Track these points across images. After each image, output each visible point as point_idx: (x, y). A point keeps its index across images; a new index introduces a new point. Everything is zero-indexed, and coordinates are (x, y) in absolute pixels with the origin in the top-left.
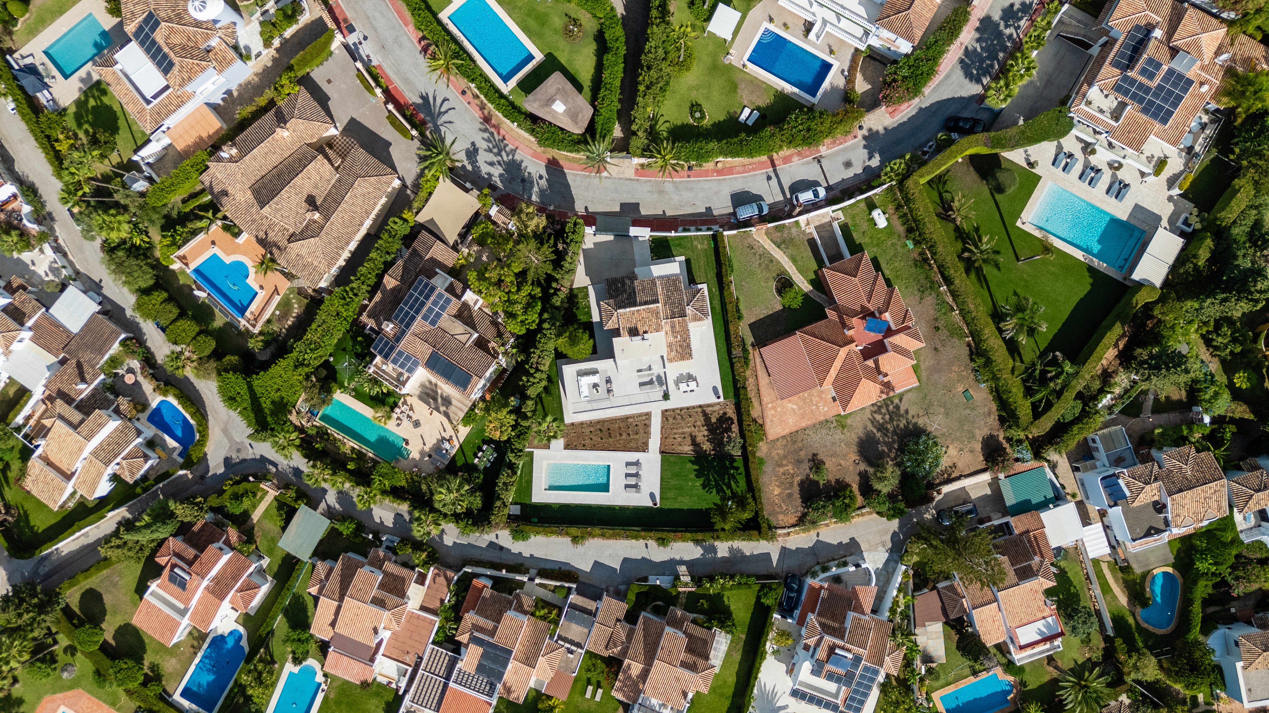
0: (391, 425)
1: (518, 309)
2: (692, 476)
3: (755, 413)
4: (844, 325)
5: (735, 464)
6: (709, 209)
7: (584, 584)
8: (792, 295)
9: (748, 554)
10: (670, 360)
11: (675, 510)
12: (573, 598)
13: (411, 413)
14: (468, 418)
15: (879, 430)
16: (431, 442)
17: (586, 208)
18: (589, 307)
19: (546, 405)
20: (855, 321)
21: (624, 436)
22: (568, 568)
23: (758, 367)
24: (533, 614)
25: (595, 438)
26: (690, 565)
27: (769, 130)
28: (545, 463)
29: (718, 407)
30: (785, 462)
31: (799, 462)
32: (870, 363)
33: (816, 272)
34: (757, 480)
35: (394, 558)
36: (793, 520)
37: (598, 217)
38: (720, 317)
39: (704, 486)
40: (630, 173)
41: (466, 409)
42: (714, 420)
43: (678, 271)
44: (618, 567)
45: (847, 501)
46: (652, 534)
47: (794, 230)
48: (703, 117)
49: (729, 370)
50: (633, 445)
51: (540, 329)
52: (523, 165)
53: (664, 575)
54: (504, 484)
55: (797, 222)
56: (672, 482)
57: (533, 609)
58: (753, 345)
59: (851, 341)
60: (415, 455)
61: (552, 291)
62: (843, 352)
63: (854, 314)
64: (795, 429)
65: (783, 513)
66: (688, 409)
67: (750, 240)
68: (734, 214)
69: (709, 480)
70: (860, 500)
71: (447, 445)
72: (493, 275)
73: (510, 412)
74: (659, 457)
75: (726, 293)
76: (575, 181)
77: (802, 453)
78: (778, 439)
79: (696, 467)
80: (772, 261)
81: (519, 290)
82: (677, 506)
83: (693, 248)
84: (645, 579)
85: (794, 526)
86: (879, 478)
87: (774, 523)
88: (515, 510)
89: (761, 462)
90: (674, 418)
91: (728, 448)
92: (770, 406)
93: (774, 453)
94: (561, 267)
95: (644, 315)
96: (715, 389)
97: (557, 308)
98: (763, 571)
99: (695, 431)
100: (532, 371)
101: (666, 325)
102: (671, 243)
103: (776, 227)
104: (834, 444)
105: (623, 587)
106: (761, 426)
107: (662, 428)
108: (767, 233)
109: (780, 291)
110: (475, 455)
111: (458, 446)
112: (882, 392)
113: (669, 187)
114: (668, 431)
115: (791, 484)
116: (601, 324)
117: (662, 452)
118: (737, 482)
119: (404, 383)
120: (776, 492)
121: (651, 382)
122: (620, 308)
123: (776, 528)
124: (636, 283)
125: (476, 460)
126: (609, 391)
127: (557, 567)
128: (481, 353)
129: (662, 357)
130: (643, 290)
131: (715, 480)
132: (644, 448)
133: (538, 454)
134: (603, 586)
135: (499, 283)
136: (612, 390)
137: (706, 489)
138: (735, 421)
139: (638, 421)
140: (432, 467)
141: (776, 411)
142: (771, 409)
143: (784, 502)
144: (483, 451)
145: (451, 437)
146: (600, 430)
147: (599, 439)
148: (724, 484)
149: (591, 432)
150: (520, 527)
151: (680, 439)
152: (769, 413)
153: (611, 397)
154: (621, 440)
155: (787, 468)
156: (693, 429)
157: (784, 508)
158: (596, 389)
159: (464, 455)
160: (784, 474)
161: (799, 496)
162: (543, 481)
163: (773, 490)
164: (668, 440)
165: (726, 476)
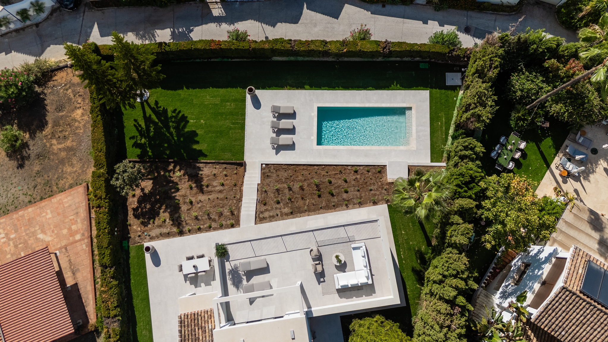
2: (200, 133)
5: (138, 151)
10: (215, 314)
11: (224, 86)
21: (296, 187)
22: (374, 7)
23: (91, 296)
25: (341, 182)
28: (413, 145)
29: (153, 233)
31: (42, 156)
39: (184, 119)
42: (164, 213)
44: (305, 10)
49: (134, 293)
50: (283, 174)
56: (227, 123)
64: (43, 203)
65: (74, 85)
66: (199, 230)
69: (177, 128)
71: (570, 166)
74: (248, 158)
77: (37, 168)
78: (71, 187)
82: (222, 92)
85: (60, 69)
88: (453, 79)
90: (221, 214)
92: (78, 237)
93: (77, 167)
96: (157, 262)
98: (112, 12)
99: (193, 196)
107: (240, 200)
110: (524, 155)
111: (553, 166)
115: (56, 124)
117: (242, 165)
118: (137, 126)
120: (79, 112)
125: (523, 145)
126: (319, 258)
127: (388, 7)
131: (168, 128)
133: (425, 159)
136: (314, 260)
137: (180, 115)
138: (130, 213)
139: (276, 208)
140: (589, 135)
141: (70, 229)
142: (76, 232)
143: (70, 99)
144: (513, 159)
145: (565, 182)
146: (332, 195)
147: (333, 181)
148: (155, 124)
149: (346, 192)
150: (447, 50)
151: (215, 184)
152: (80, 225)
153: (315, 249)
154: (301, 181)
155: (60, 146)
156: (193, 200)
157: (70, 91)
158: (339, 261)
159: (542, 153)
160: (65, 137)
161: (48, 108)
162: (414, 120)
163: (83, 115)
164: (233, 182)
165: (152, 134)
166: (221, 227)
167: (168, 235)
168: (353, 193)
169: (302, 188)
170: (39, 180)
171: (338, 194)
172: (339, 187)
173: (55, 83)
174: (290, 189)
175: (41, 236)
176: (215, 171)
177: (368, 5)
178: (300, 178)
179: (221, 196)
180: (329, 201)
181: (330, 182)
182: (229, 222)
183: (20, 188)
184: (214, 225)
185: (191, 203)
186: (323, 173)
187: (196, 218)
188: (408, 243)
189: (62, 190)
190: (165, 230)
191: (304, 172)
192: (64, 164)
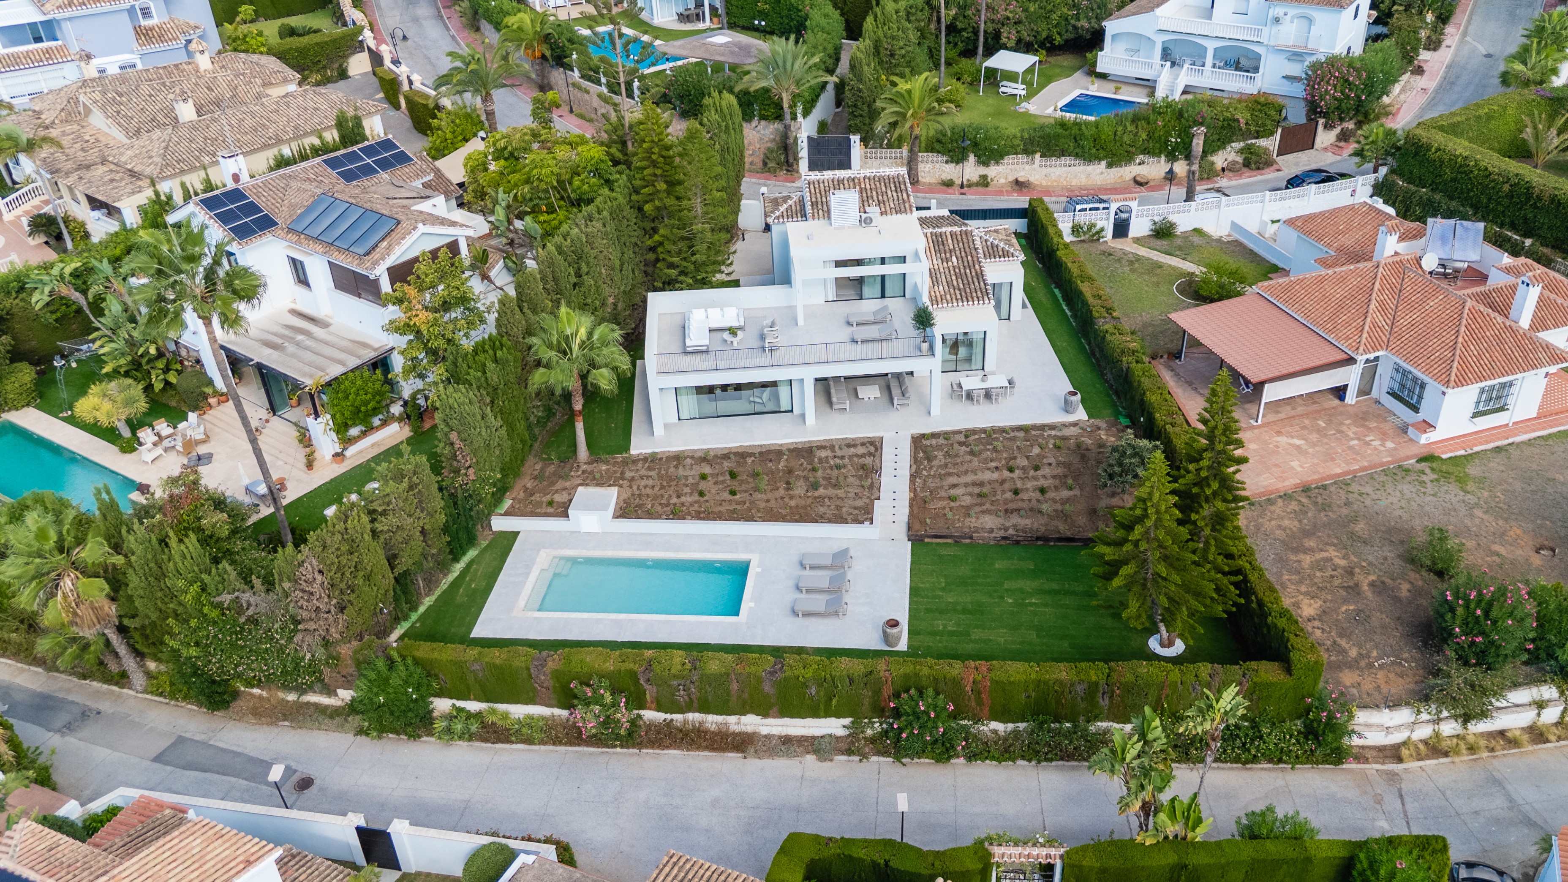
21: (800, 489)
25: (711, 493)
36: (1396, 685)
64: (1316, 479)
66: (987, 432)
67: (1102, 248)
74: (904, 543)
78: (1270, 501)
80: (1157, 266)
90: (949, 453)
93: (1270, 526)
108: (1138, 242)
114: (933, 484)
117: (916, 538)
139: (842, 458)
146: (730, 472)
147: (726, 495)
149: (703, 476)
166: (947, 435)
167: (1045, 428)
168: (691, 472)
169: (790, 486)
170: (1346, 512)
171: (720, 473)
172: (717, 485)
173: (1399, 671)
174: (814, 486)
175: (1298, 442)
176: (969, 522)
178: (792, 502)
179: (953, 480)
181: (732, 492)
182: (932, 442)
183: (1381, 503)
184: (961, 438)
185: (1010, 469)
186: (743, 507)
187: (996, 448)
189: (1286, 495)
190: (1051, 432)
191: (784, 510)
192: (1302, 530)
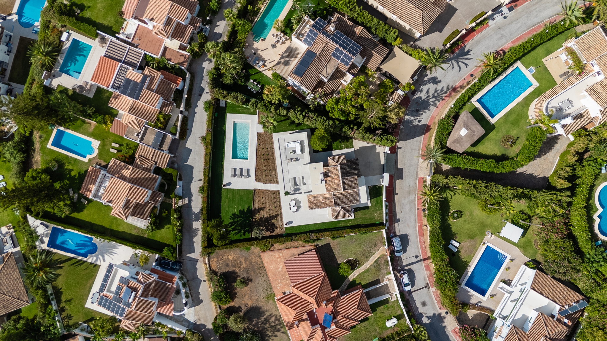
0: (273, 31)
1: (341, 106)
2: (241, 208)
3: (277, 246)
4: (328, 301)
5: (247, 233)
6: (398, 221)
7: (179, 143)
8: (347, 270)
9: (194, 240)
10: (309, 196)
11: (221, 197)
12: (170, 137)
13: (280, 43)
14: (277, 76)
15: (265, 319)
16: (263, 54)
17: (400, 148)
18: (341, 149)
19: (283, 122)
20: (331, 307)
21: (264, 168)
22: (188, 134)
23: (304, 248)
24: (160, 113)
25: (263, 151)
26: (189, 206)
27: (446, 258)
28: (249, 121)
29: (280, 224)
30: (247, 263)
31: (248, 271)
32: (305, 316)
33: (360, 283)
34: (237, 247)
35: (196, 32)
36: (213, 267)
37: (395, 155)
38: (334, 226)
39: (234, 215)
40: (421, 174)
41: (282, 74)
42: (273, 221)
43: (362, 202)
44: (188, 163)
45: (224, 299)
46: (206, 184)
47: (385, 271)
48: (454, 218)
49: (302, 231)
50: (259, 173)
51: (329, 118)
52: (427, 111)
53: (183, 190)
54: (237, 97)
55: (390, 273)
56: (237, 196)
57: (163, 113)
58: (317, 245)
59: (319, 305)
60: (256, 45)
61: (352, 126)
62: (312, 300)
63: (335, 307)
64: (267, 269)
65: (218, 261)
66: (280, 206)
67: (380, 245)
68: (395, 236)
69: (238, 218)
70: (225, 307)
71: (261, 63)
72: (362, 90)
73: (279, 101)
74: (252, 188)
75: (348, 230)
76: (417, 141)
77: (253, 273)
78: (261, 259)
79: (245, 210)
80: (367, 257)
81: (353, 106)
82: (223, 198)
83: (375, 211)
84: (180, 179)
85: (210, 267)
86: (236, 320)
87: (212, 255)
88: (222, 104)
89: (248, 249)
90: (274, 198)
91: (256, 230)
92: (281, 255)
93: (253, 256)
94: (366, 132)
95: (336, 181)
96: (291, 222)
97: (341, 129)
98: (184, 248)
99: (266, 210)
100: (304, 114)
101: (330, 194)
102: (378, 198)
103: (387, 261)
104: (258, 292)
105: (176, 166)
106: (269, 249)
107: (269, 191)
108: (384, 255)
109: (349, 262)
110: (255, 80)
111: (260, 70)
112: (288, 323)
113: (412, 197)
114: (267, 194)
115: (234, 266)
116: (331, 155)
117: (255, 190)
118: (236, 234)
119: (298, 37)
120: (230, 257)
121: (296, 184)
122: (341, 167)
123: (209, 257)
124: (356, 177)
125: (252, 81)
126: (291, 160)
127: (188, 127)
128: (315, 83)
129: (311, 192)
130: (352, 181)
131: (238, 221)
132: (258, 180)
133: (255, 117)
134: (177, 155)
135: (357, 94)
136: (291, 161)
137: (232, 216)
138: (272, 234)
139: (273, 176)
140: (248, 55)
141: (278, 258)
142: (279, 255)
143: (224, 262)
144: (257, 85)
145: (266, 66)
146: (268, 154)
147: (263, 154)
148: (236, 226)
149: (267, 149)
150: (212, 106)
151: (262, 201)
152: (276, 254)
153: (288, 161)
154: (262, 166)
155: (244, 264)
156: (268, 209)
157: (220, 262)
158: (292, 152)
159: (255, 74)
160: (240, 262)
161: (227, 271)
162: (239, 120)
163: (231, 255)
164: (262, 194)
165: (240, 228)
166: (279, 197)
167: (282, 218)
168: (268, 146)
169: (265, 166)
170: (258, 272)
171: (268, 152)
172: (265, 151)
173: (216, 268)
174: (265, 171)
175: (280, 269)
176: (257, 201)
177: (187, 136)
178: (261, 167)
179: (267, 198)
180: (271, 156)
181: (263, 155)
182: (278, 194)
183: (260, 280)
184: (278, 200)
185: (269, 210)
186: (259, 157)
187: (275, 207)
188: (287, 127)
189: (262, 262)
190: (280, 219)
191: (259, 165)
192: (252, 262)
